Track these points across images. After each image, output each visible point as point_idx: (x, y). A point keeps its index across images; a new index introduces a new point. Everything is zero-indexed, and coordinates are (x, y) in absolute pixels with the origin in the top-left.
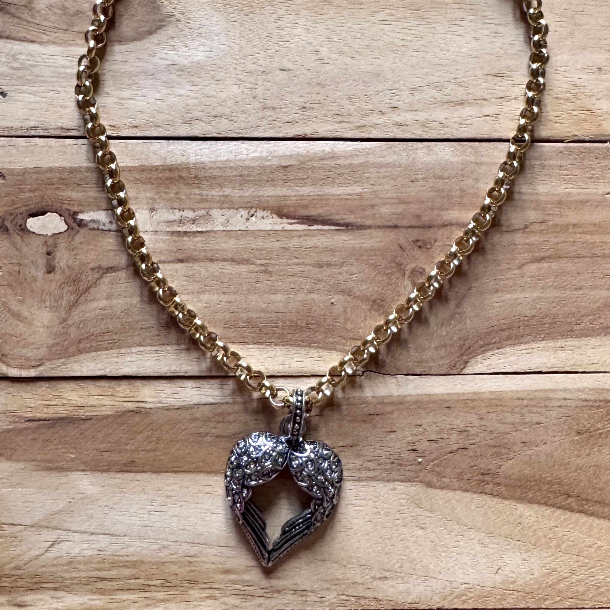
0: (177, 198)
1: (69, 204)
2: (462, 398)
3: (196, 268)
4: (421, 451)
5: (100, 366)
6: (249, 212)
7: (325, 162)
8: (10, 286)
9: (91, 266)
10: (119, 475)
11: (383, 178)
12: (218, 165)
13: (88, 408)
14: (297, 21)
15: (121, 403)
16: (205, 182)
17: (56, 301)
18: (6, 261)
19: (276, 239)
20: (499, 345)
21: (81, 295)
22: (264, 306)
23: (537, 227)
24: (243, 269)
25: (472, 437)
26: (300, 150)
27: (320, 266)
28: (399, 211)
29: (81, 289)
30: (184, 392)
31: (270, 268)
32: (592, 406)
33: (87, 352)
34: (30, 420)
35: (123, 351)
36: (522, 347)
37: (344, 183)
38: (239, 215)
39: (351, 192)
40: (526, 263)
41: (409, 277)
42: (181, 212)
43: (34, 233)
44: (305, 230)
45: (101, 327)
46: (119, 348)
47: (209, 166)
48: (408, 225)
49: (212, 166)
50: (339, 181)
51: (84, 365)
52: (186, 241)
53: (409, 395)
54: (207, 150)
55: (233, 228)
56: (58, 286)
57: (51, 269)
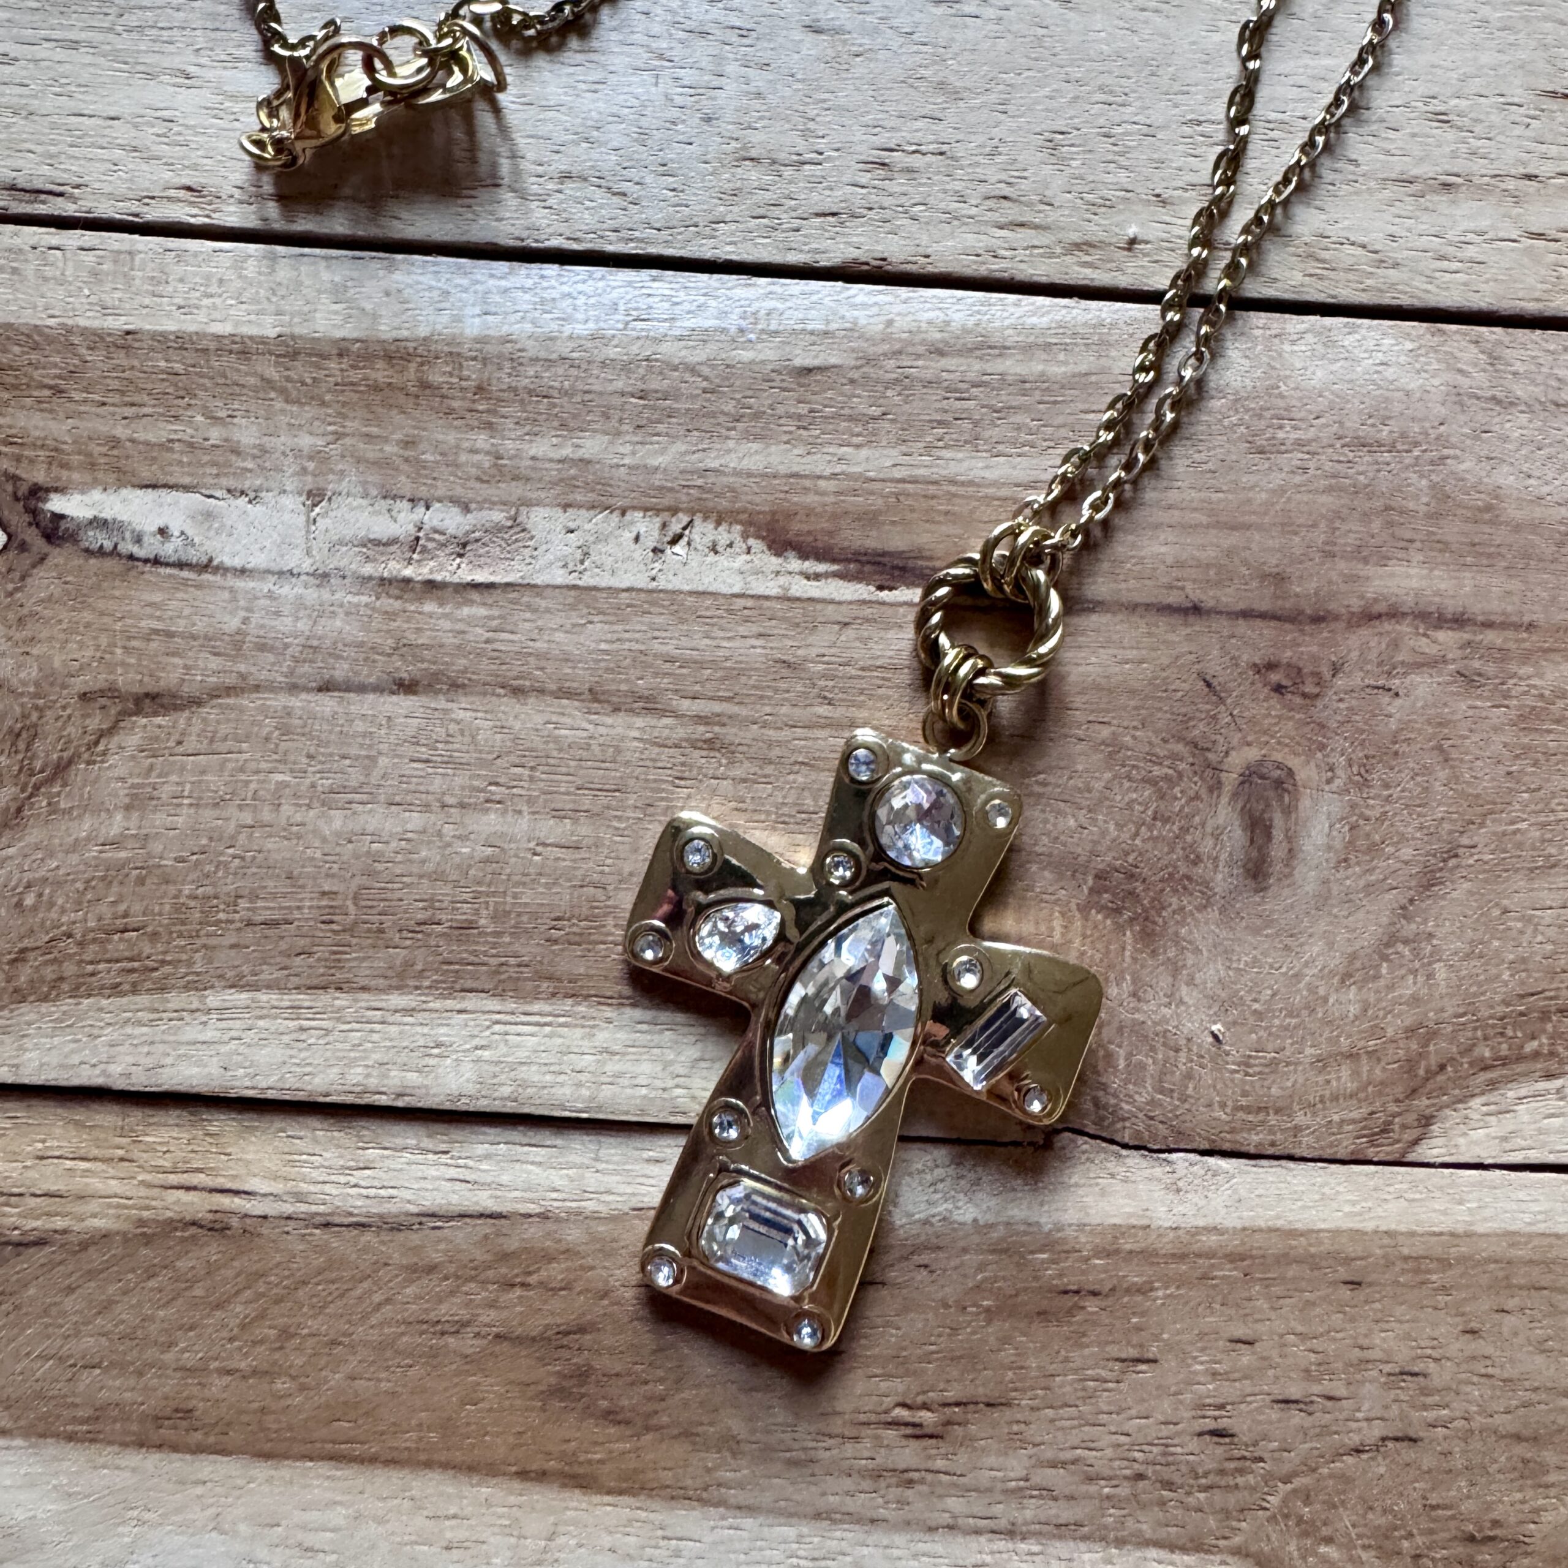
0: (407, 460)
2: (1406, 1251)
3: (461, 714)
4: (1245, 1440)
5: (86, 1051)
6: (664, 525)
7: (950, 362)
9: (79, 684)
10: (133, 1458)
12: (565, 351)
13: (33, 1202)
15: (156, 1192)
16: (512, 410)
19: (755, 629)
21: (37, 787)
24: (630, 729)
25: (1436, 1398)
26: (862, 316)
28: (1211, 553)
29: (38, 765)
30: (388, 1163)
31: (730, 733)
33: (45, 999)
35: (176, 999)
37: (1014, 444)
38: (629, 536)
41: (1235, 795)
42: (420, 512)
44: (864, 602)
45: (103, 909)
46: (163, 989)
47: (531, 353)
48: (1242, 606)
49: (543, 354)
50: (994, 433)
51: (28, 1043)
52: (430, 615)
53: (1215, 1229)
54: (527, 297)
55: (605, 581)
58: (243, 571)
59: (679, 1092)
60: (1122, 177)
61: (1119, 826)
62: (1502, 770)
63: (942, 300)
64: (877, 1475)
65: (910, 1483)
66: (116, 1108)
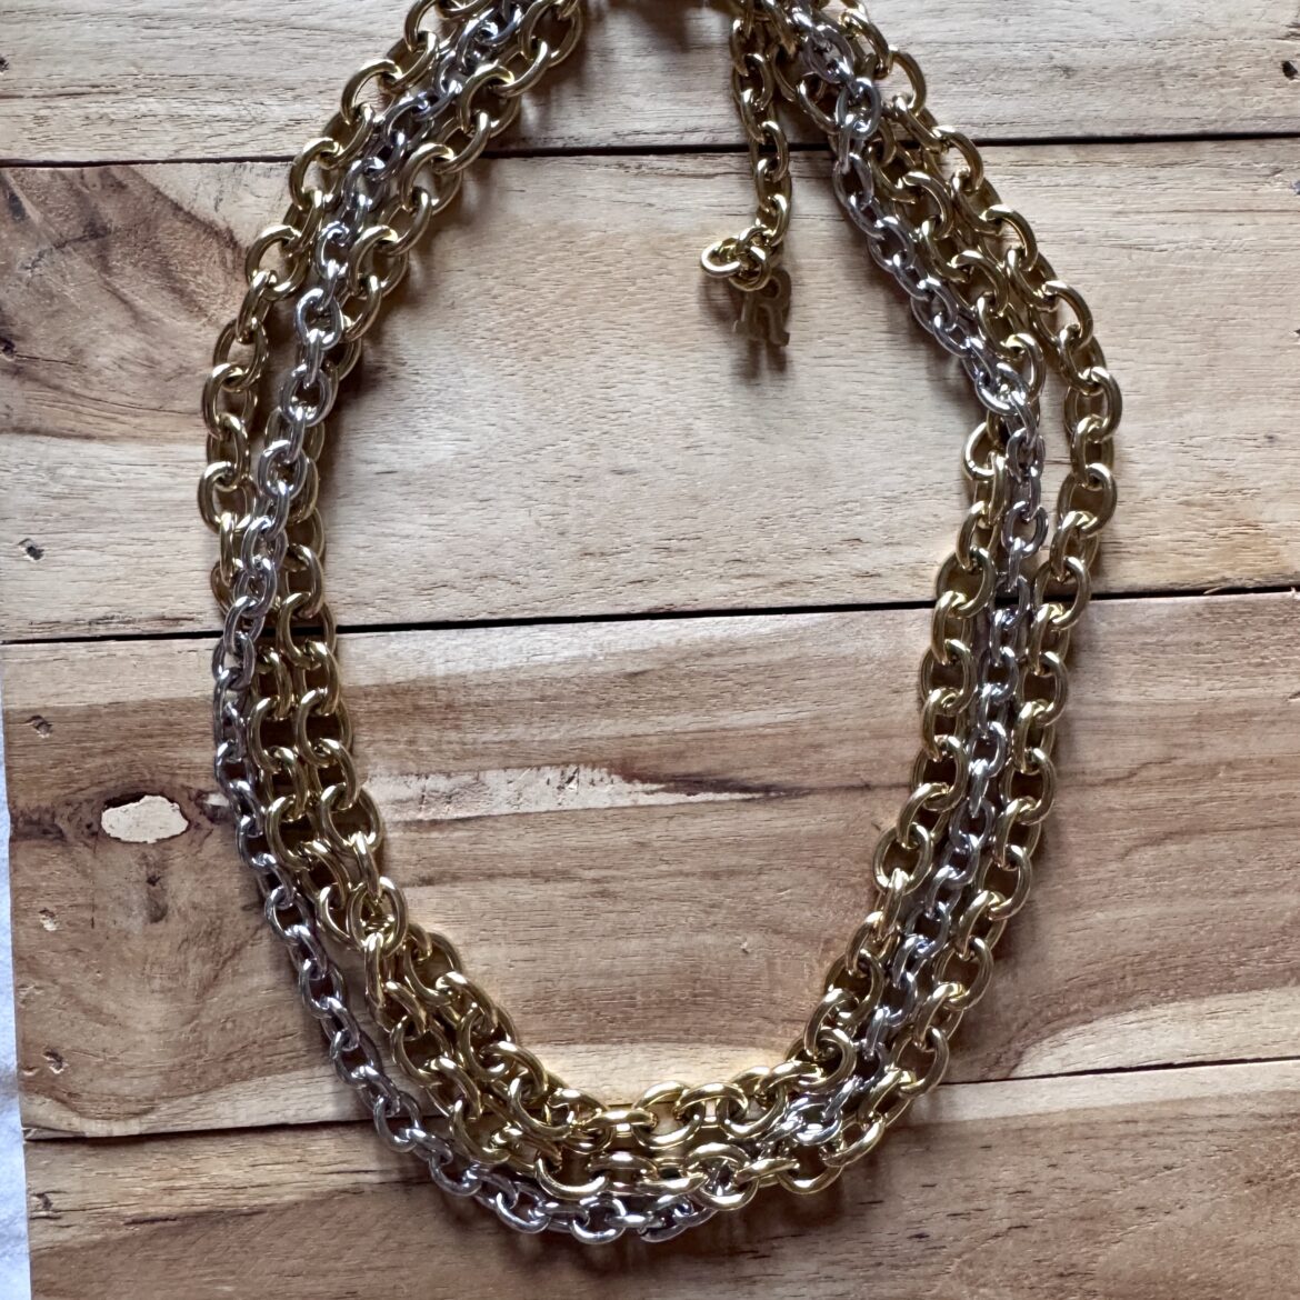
0: (412, 752)
1: (188, 776)
2: (1014, 1126)
3: (459, 894)
4: (935, 1238)
6: (563, 773)
7: (716, 660)
8: (76, 951)
11: (837, 687)
12: (494, 679)
13: (252, 1191)
14: (644, 367)
15: (321, 1177)
16: (469, 716)
17: (172, 978)
18: (65, 902)
19: (622, 826)
20: (1086, 1016)
21: (225, 963)
22: (604, 964)
23: (1155, 772)
24: (558, 891)
25: (1037, 1203)
26: (663, 640)
27: (716, 876)
28: (873, 754)
29: (224, 949)
31: (612, 887)
32: (1274, 1128)
33: (245, 1079)
34: (135, 1222)
36: (1131, 1017)
37: (755, 703)
38: (543, 781)
39: (772, 720)
40: (1136, 847)
42: (423, 780)
43: (118, 839)
44: (680, 804)
45: (271, 1025)
47: (475, 682)
48: (893, 782)
49: (482, 682)
50: (743, 699)
51: (240, 1104)
52: (436, 839)
54: (470, 649)
55: (533, 809)
56: (176, 946)
57: (159, 913)
60: (804, 540)
61: (836, 913)
63: (707, 624)
65: (755, 1282)
66: (291, 1133)
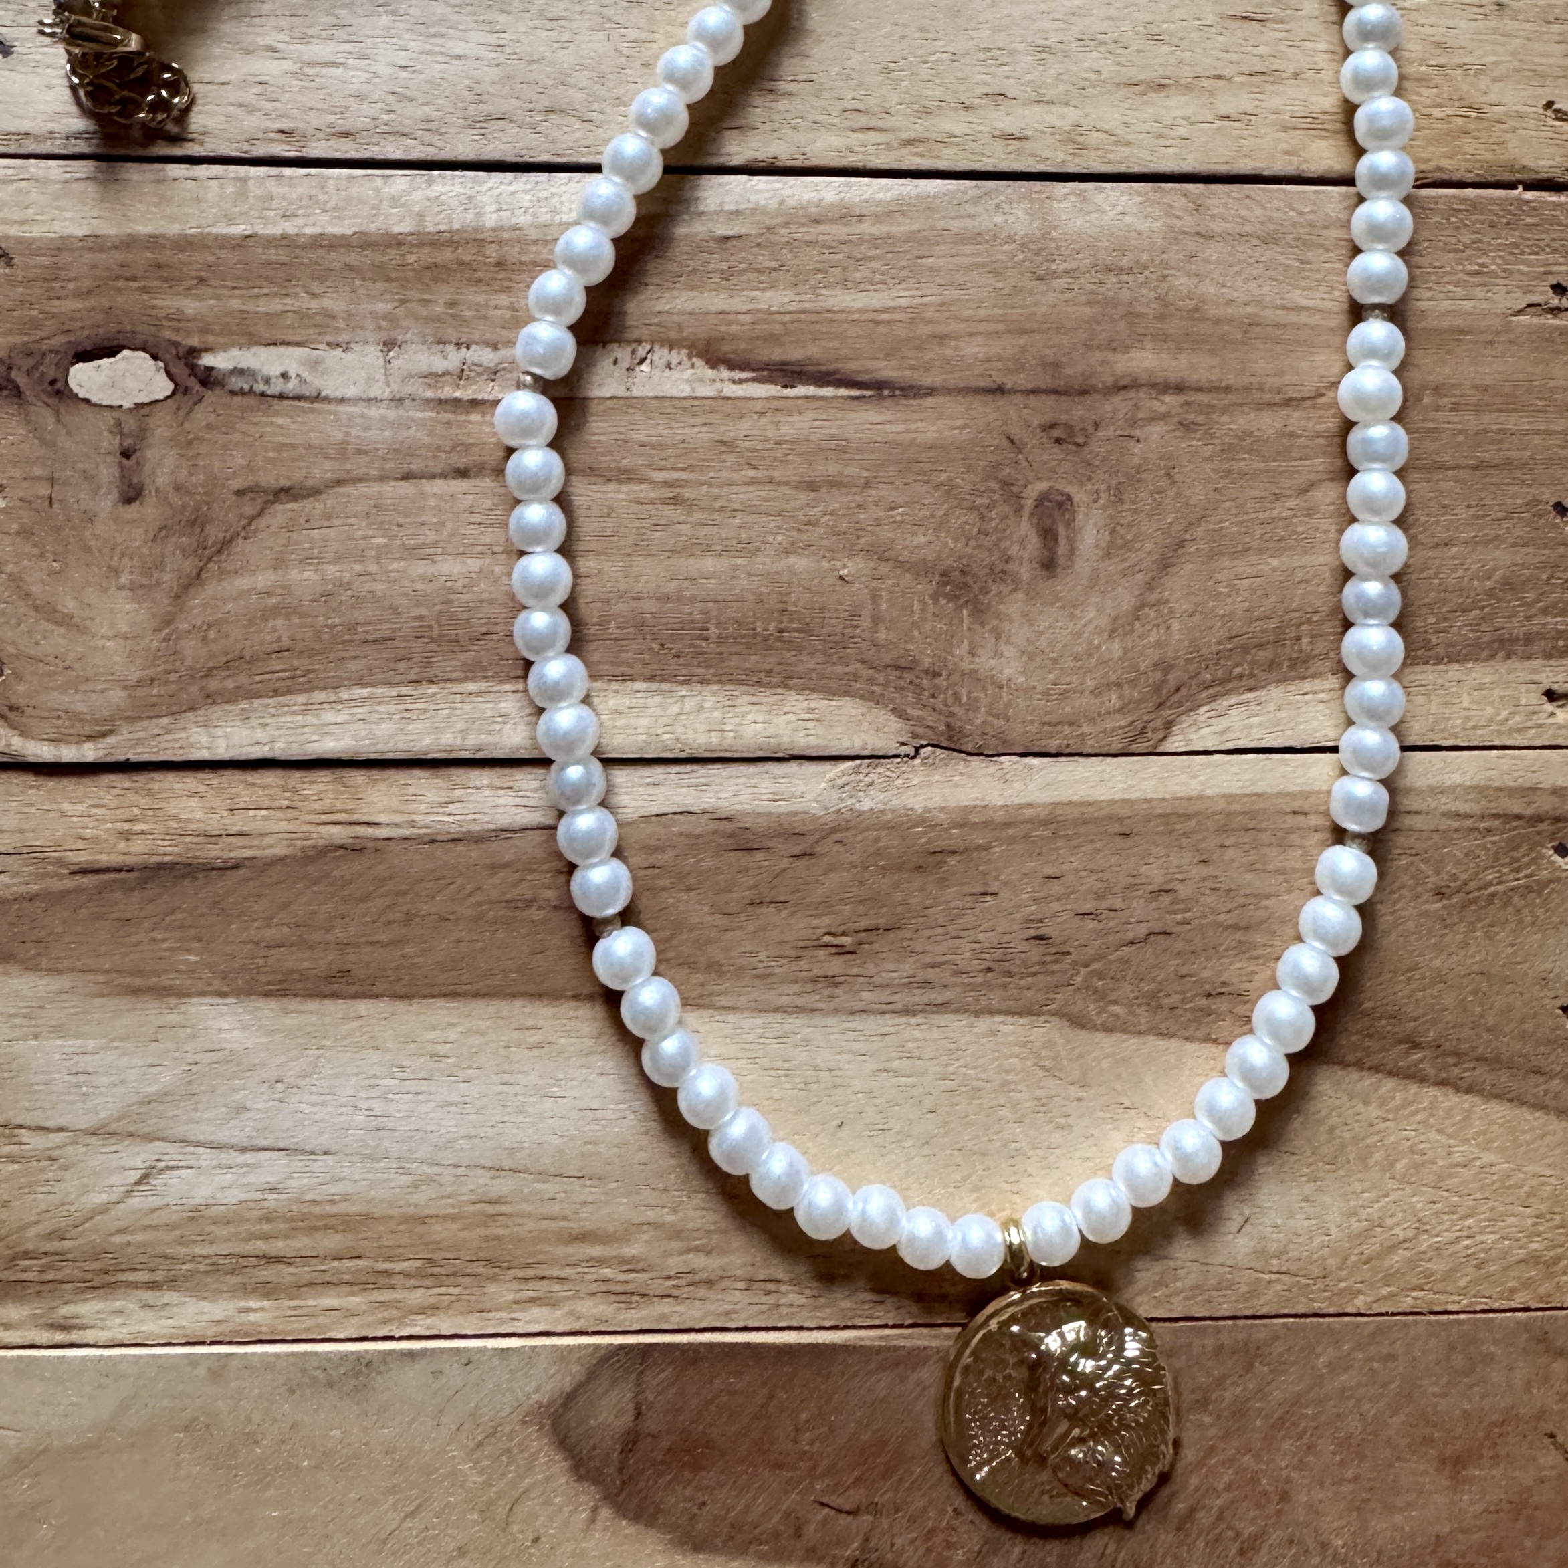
0: (452, 316)
1: (178, 330)
2: (1159, 811)
4: (1058, 941)
5: (260, 735)
6: (633, 352)
7: (822, 228)
8: (26, 532)
9: (235, 485)
10: (312, 1005)
13: (230, 839)
15: (313, 828)
17: (147, 572)
18: (17, 473)
19: (701, 421)
20: (1252, 682)
21: (210, 557)
22: (672, 586)
24: (620, 494)
25: (1181, 906)
26: (762, 199)
27: (812, 486)
28: (1009, 351)
29: (210, 543)
30: (474, 798)
31: (687, 493)
32: (1473, 830)
33: (228, 701)
34: (84, 871)
35: (319, 696)
36: (1307, 685)
37: (871, 282)
38: (610, 361)
39: (889, 304)
40: (1319, 482)
41: (1032, 514)
42: (463, 352)
43: (87, 401)
44: (773, 397)
45: (262, 637)
46: (312, 690)
48: (1030, 387)
49: (541, 237)
50: (858, 276)
51: (219, 732)
52: (477, 422)
53: (1030, 805)
54: (528, 197)
55: (594, 393)
56: (151, 535)
57: (132, 493)
58: (342, 400)
59: (666, 736)
60: (937, 91)
61: (956, 540)
62: (1211, 487)
63: (817, 184)
64: (814, 980)
65: (836, 985)
